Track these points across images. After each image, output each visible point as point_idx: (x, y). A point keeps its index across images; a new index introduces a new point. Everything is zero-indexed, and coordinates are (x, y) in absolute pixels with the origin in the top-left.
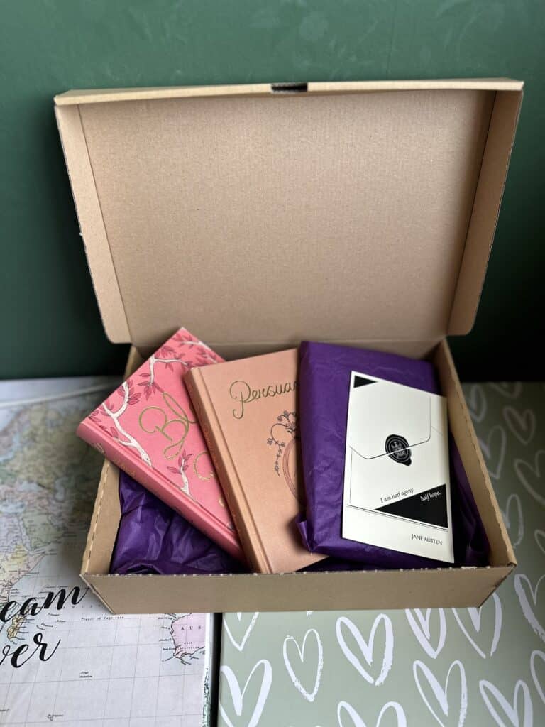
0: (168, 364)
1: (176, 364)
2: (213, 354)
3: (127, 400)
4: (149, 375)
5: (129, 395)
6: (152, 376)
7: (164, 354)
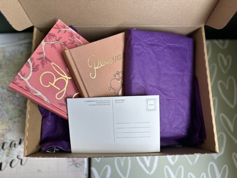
0: (52, 45)
1: (58, 44)
2: (78, 35)
3: (32, 70)
4: (43, 53)
5: (32, 67)
6: (44, 54)
7: (50, 38)
